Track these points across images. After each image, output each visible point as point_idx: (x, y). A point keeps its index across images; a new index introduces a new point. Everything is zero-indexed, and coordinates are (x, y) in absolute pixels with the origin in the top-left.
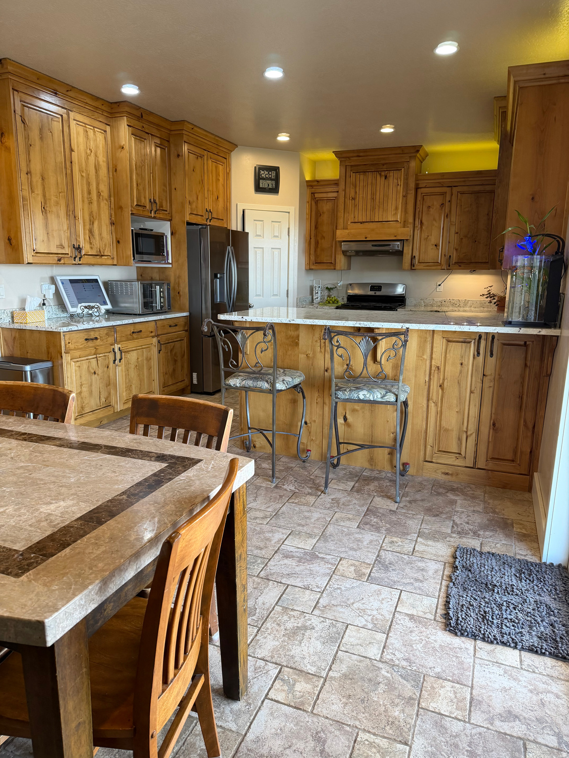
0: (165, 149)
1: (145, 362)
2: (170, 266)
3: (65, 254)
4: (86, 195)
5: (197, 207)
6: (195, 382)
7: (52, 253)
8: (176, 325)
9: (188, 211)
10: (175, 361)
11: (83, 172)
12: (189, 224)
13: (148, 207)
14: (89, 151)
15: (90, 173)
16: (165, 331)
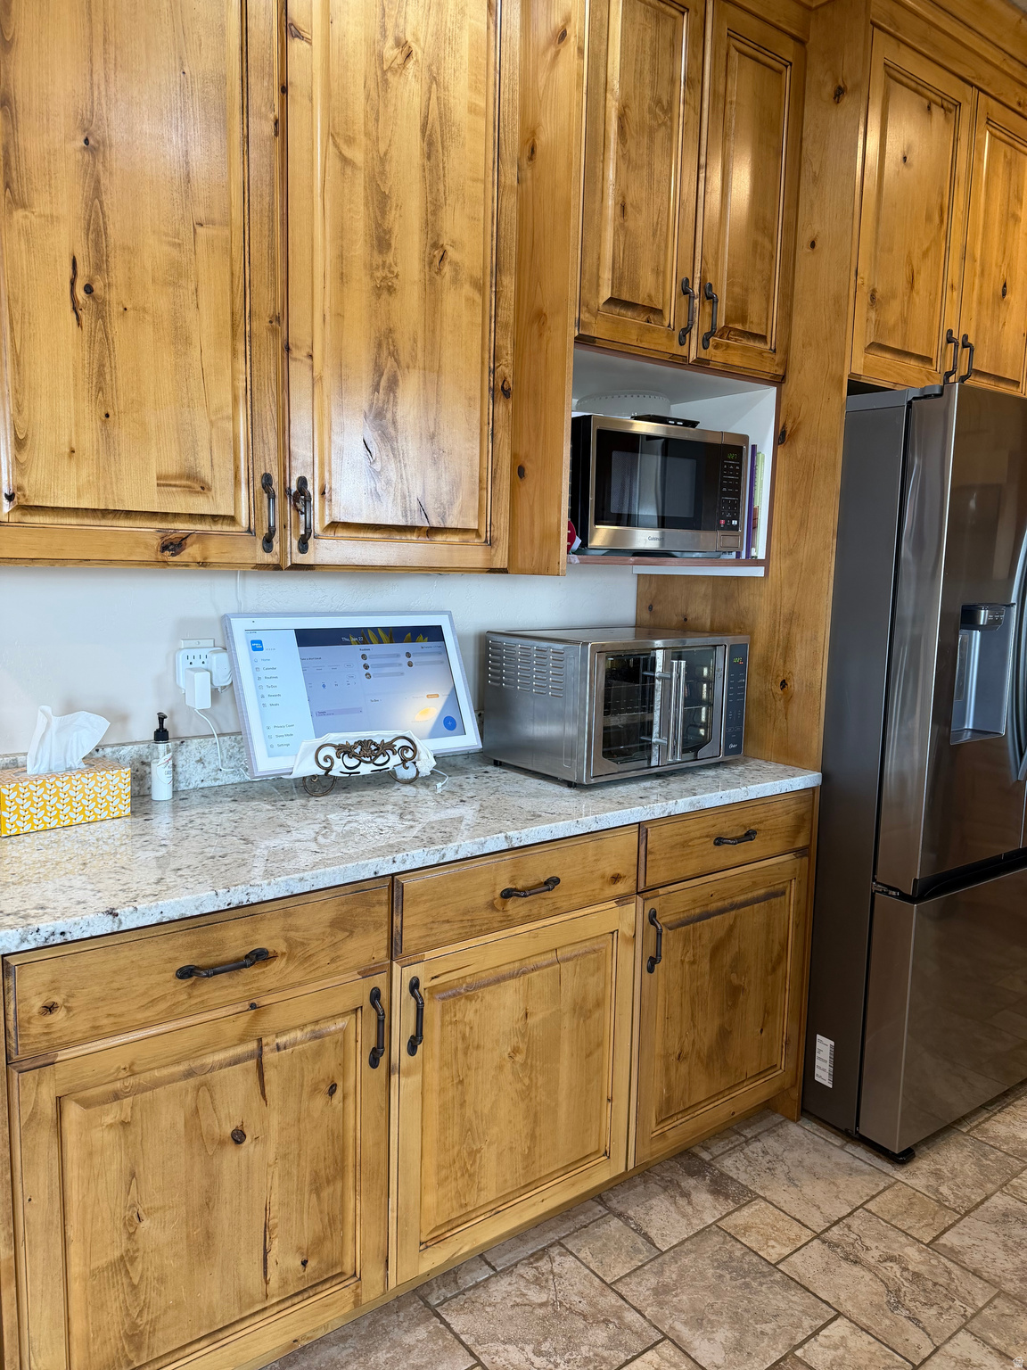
0: (780, 72)
1: (567, 1023)
2: (759, 572)
3: (215, 518)
4: (359, 249)
5: (905, 321)
6: (823, 1073)
7: (128, 514)
8: (749, 835)
9: (860, 336)
10: (735, 992)
11: (350, 141)
12: (856, 387)
13: (670, 317)
14: (390, 52)
15: (394, 153)
16: (692, 866)
